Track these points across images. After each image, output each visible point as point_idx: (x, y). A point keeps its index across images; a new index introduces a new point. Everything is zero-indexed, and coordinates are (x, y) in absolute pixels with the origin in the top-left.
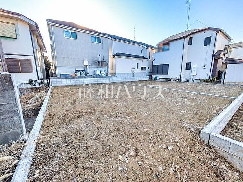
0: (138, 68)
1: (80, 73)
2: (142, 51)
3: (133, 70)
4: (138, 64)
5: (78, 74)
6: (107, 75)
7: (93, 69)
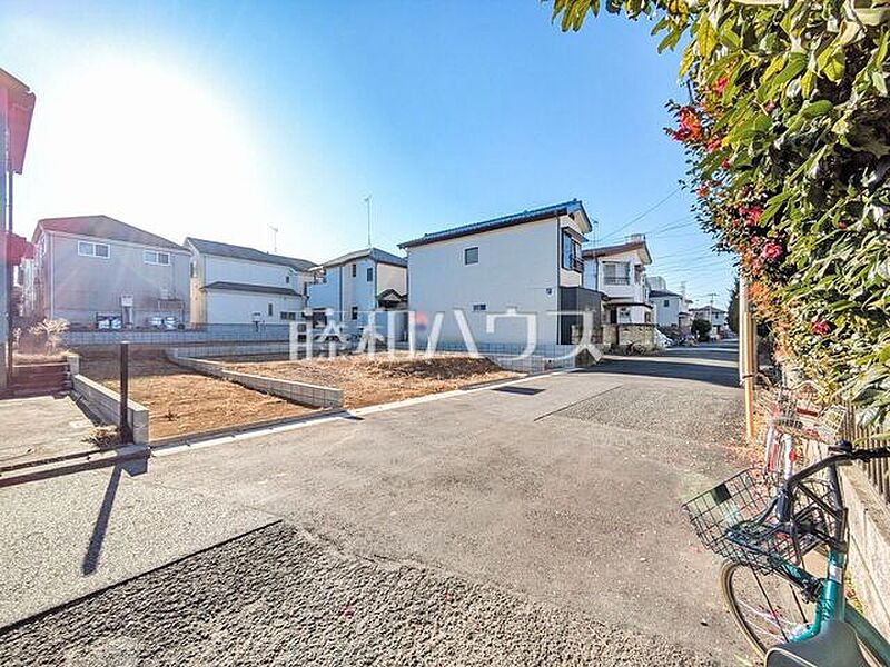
0: (271, 313)
1: (107, 322)
2: (288, 278)
3: (257, 318)
4: (271, 306)
5: (104, 324)
6: (181, 327)
7: (145, 315)
